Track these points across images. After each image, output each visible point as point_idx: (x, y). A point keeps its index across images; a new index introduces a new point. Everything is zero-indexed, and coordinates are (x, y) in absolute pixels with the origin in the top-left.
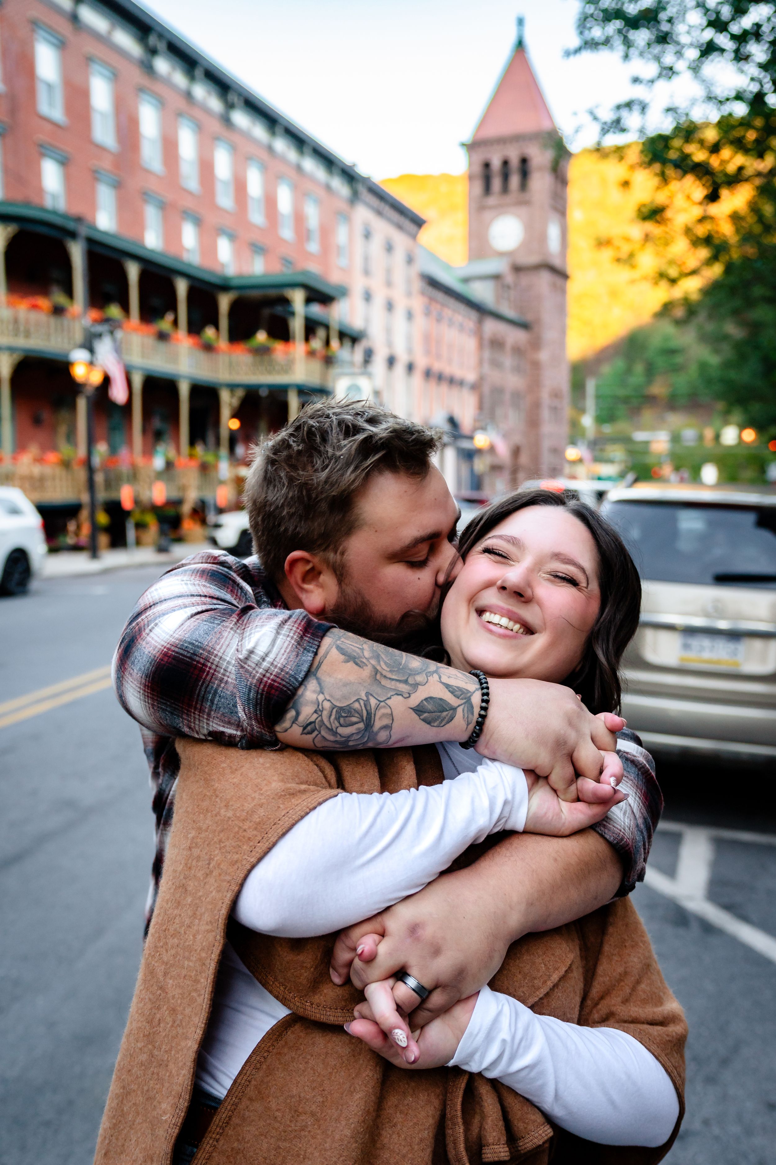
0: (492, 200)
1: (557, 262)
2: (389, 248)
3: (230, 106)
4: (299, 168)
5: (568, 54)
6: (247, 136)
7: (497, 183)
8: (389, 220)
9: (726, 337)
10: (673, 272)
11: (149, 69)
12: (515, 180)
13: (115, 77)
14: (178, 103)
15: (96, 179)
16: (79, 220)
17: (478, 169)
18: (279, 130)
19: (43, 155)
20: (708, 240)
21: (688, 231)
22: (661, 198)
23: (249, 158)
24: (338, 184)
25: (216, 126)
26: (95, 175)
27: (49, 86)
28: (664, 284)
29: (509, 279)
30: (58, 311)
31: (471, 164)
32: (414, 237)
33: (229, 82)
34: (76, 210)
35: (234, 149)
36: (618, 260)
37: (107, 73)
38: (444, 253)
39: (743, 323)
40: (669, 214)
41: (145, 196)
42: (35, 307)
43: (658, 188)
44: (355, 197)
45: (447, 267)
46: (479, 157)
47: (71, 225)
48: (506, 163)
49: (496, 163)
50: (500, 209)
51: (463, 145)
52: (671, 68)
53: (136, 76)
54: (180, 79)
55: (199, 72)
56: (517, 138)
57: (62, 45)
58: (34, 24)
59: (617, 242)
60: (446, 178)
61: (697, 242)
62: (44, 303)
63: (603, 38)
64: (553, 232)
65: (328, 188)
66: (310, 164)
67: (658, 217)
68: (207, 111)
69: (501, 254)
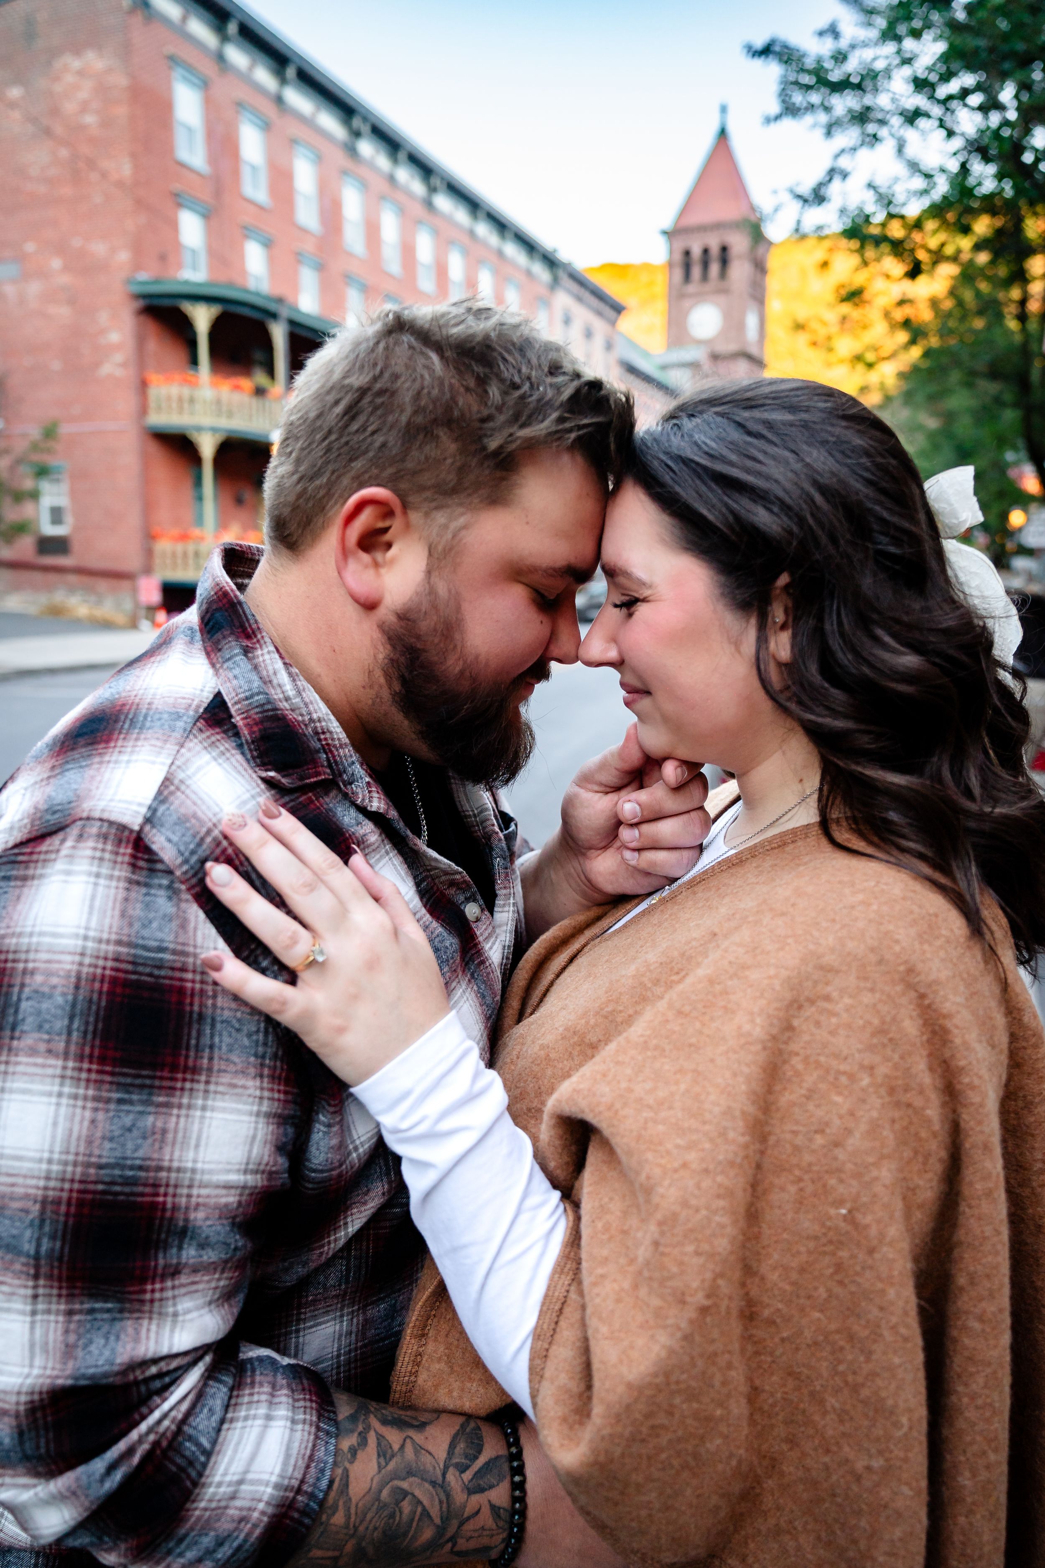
0: (692, 288)
1: (754, 350)
2: (588, 334)
3: (432, 190)
4: (500, 254)
5: (768, 120)
6: (449, 220)
7: (696, 271)
8: (589, 307)
9: (920, 427)
10: (870, 357)
11: (352, 151)
12: (715, 268)
13: (319, 159)
14: (382, 186)
15: (299, 262)
16: (280, 300)
17: (678, 257)
18: (481, 215)
19: (247, 237)
20: (907, 324)
21: (887, 315)
22: (859, 279)
23: (450, 242)
24: (540, 270)
25: (418, 210)
26: (299, 258)
27: (254, 168)
28: (860, 367)
29: (707, 365)
30: (260, 392)
31: (671, 252)
32: (613, 323)
33: (431, 165)
34: (278, 291)
35: (436, 233)
36: (814, 344)
37: (312, 156)
38: (641, 340)
39: (935, 414)
40: (866, 295)
41: (348, 278)
42: (237, 388)
43: (857, 269)
44: (556, 281)
45: (646, 354)
46: (680, 245)
47: (272, 307)
48: (706, 251)
49: (696, 252)
50: (700, 297)
51: (665, 233)
52: (875, 136)
53: (339, 158)
54: (383, 161)
55: (402, 156)
56: (718, 226)
57: (266, 127)
58: (240, 105)
59: (814, 325)
60: (647, 267)
61: (894, 326)
62: (246, 383)
63: (805, 105)
64: (752, 321)
65: (529, 273)
66: (511, 250)
67: (856, 300)
68: (409, 194)
69: (699, 342)
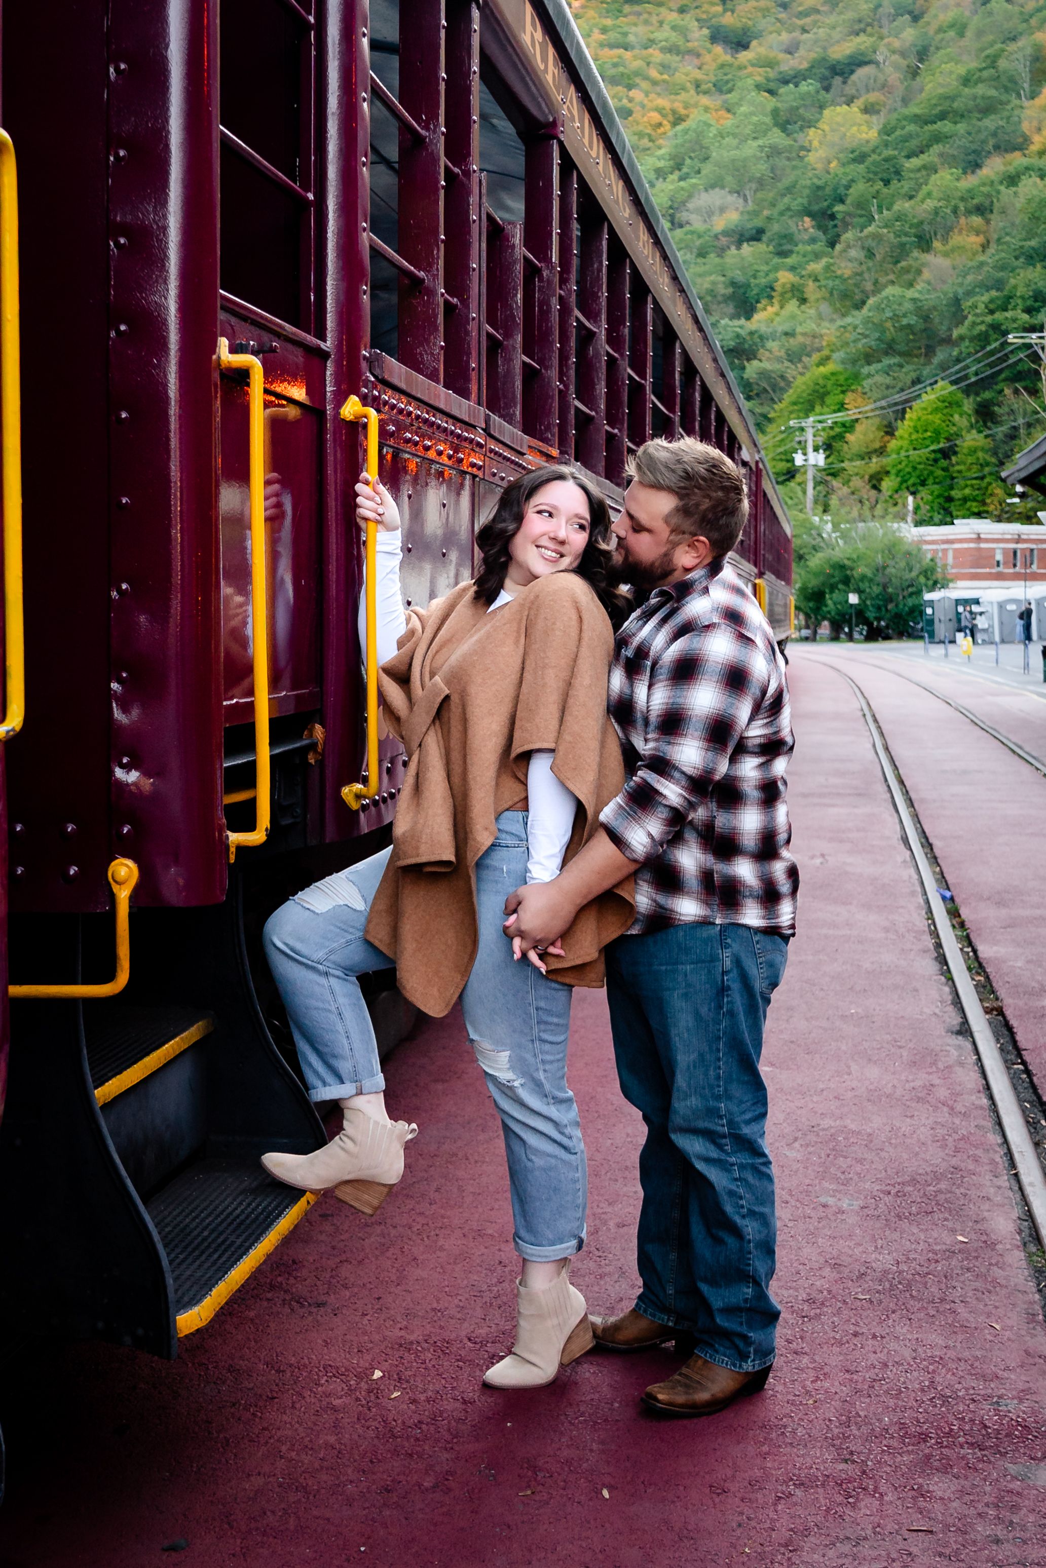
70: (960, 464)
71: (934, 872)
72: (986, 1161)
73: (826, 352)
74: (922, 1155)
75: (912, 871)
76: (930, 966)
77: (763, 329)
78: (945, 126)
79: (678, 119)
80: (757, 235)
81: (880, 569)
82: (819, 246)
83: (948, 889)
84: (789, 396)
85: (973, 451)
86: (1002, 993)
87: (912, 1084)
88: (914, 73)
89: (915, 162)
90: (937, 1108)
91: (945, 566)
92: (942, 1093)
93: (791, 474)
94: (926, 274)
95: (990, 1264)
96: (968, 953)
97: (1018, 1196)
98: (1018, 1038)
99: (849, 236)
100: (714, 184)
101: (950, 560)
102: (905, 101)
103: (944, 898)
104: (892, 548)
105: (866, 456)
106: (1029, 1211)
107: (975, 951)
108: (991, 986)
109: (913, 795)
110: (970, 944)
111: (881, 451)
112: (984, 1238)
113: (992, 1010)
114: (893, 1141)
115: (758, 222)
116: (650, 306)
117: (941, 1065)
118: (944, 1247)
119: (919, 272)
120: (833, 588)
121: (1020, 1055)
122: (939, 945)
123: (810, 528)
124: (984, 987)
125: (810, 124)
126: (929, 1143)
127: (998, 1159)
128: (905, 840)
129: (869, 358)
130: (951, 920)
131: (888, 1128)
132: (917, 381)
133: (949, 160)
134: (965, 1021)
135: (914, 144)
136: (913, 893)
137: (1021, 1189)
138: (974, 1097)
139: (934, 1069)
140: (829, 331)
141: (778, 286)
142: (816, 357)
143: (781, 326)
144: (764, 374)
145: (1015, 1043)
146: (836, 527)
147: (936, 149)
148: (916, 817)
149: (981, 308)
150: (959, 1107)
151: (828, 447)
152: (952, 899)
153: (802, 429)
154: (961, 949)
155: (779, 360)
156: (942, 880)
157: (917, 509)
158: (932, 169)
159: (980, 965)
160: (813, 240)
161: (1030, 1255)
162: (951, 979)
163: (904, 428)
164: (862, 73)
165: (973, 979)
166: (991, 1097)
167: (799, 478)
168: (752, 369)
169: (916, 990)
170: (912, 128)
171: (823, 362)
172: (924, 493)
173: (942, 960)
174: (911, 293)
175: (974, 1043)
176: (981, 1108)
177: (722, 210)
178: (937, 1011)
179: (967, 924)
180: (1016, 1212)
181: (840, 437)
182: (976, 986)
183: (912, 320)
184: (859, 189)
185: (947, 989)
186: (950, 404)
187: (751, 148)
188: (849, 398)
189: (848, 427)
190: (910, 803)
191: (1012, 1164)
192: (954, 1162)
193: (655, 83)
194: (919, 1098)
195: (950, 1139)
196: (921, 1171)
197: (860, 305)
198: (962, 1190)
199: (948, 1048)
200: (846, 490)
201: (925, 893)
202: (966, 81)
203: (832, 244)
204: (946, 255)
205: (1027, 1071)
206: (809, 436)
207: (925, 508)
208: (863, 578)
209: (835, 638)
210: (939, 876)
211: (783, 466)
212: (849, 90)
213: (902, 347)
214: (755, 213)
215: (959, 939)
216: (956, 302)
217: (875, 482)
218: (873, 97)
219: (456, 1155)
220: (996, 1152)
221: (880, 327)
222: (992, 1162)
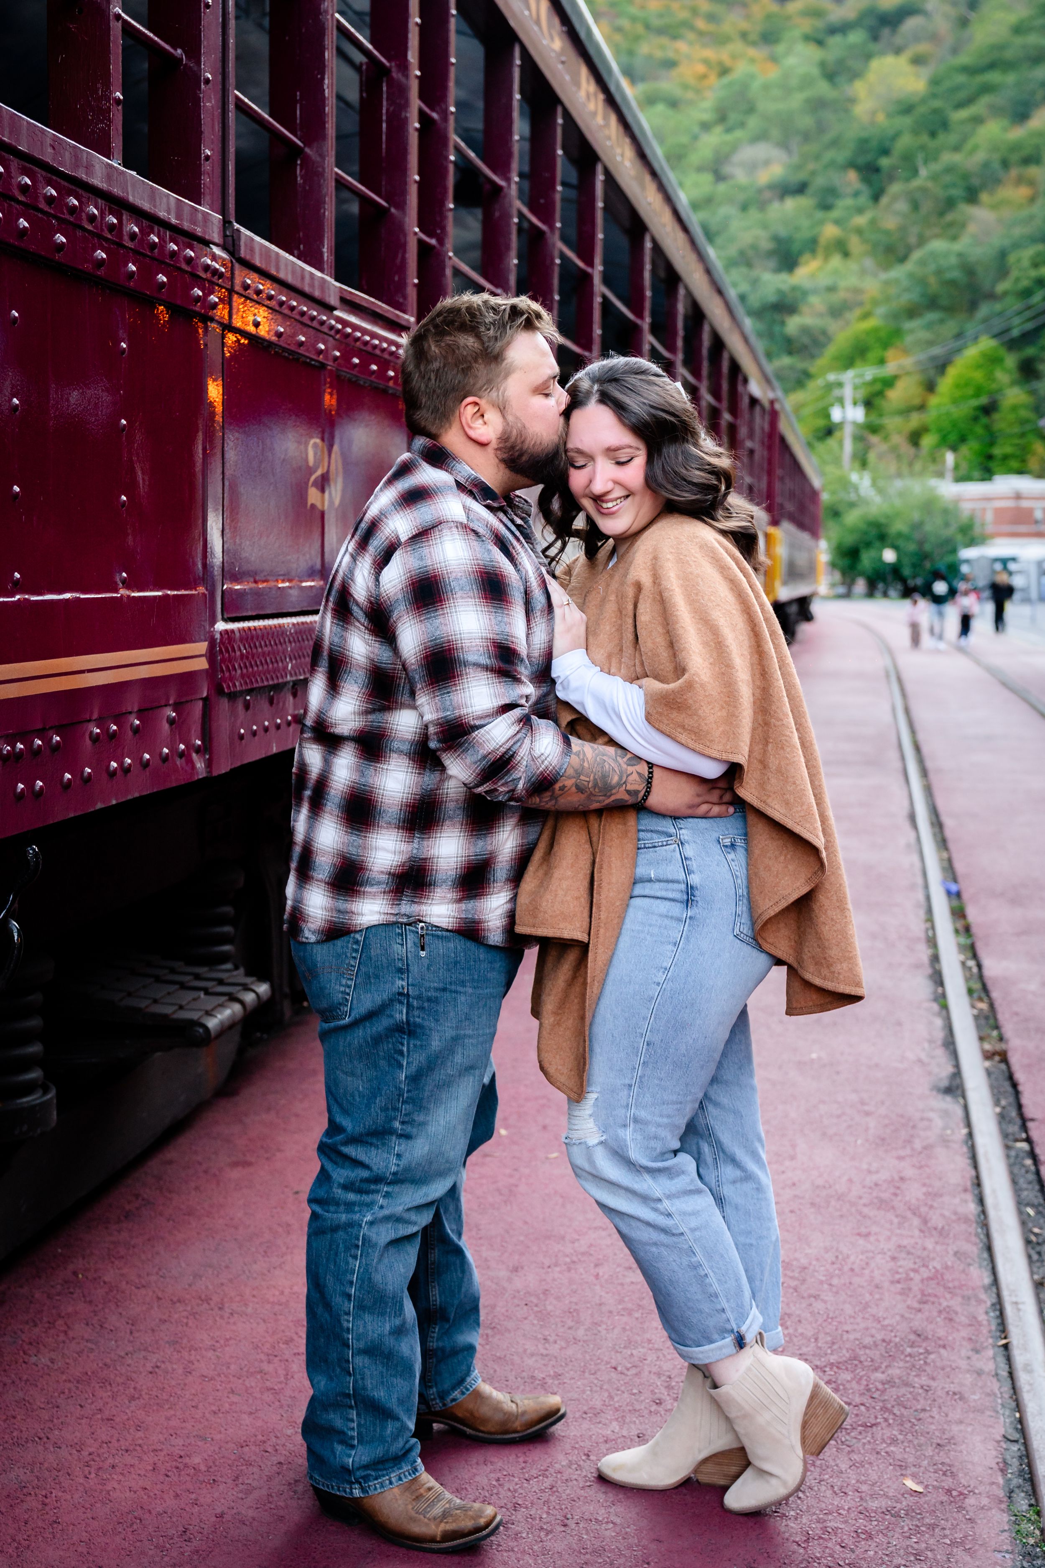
70: (1002, 421)
71: (941, 860)
72: (963, 1319)
73: (867, 307)
74: (873, 1310)
75: (915, 858)
76: (922, 987)
77: (807, 284)
78: (994, 77)
79: (724, 71)
80: (801, 189)
81: (917, 526)
82: (863, 200)
83: (955, 880)
84: (831, 351)
85: (1014, 408)
86: (1008, 1029)
87: (875, 1177)
88: (964, 22)
89: (963, 114)
90: (904, 1218)
91: (983, 525)
92: (914, 1193)
93: (829, 431)
94: (972, 228)
95: (953, 1543)
96: (970, 969)
97: (1007, 1388)
98: (1025, 1100)
99: (895, 188)
100: (760, 137)
101: (989, 517)
102: (955, 51)
103: (949, 893)
104: (930, 505)
105: (906, 411)
106: (1021, 1421)
107: (979, 966)
108: (996, 1019)
109: (929, 764)
110: (975, 956)
111: (922, 407)
112: (948, 1482)
113: (994, 1054)
114: (835, 1281)
115: (802, 176)
116: (600, 177)
117: (918, 1145)
118: (884, 1503)
119: (963, 225)
120: (868, 545)
121: (1024, 1128)
122: (935, 959)
123: (845, 484)
124: (987, 1018)
125: (855, 75)
126: (886, 1285)
127: (982, 1317)
128: (912, 818)
129: (912, 312)
130: (954, 922)
131: (830, 1257)
132: (959, 335)
133: (996, 111)
134: (957, 1074)
135: (962, 95)
136: (912, 887)
137: (1011, 1375)
138: (957, 1201)
139: (908, 1151)
140: (872, 286)
141: (823, 241)
142: (858, 312)
143: (824, 280)
144: (805, 330)
145: (1020, 1107)
146: (874, 483)
147: (985, 100)
148: (928, 790)
149: (1026, 263)
150: (936, 1220)
151: (868, 404)
152: (958, 895)
153: (840, 385)
154: (963, 964)
155: (821, 315)
156: (950, 870)
157: (957, 467)
158: (978, 120)
159: (985, 989)
160: (856, 194)
161: (1017, 1518)
162: (945, 1007)
163: (946, 384)
164: (911, 24)
165: (973, 1007)
166: (981, 1201)
167: (837, 434)
168: (793, 324)
169: (899, 1024)
170: (961, 79)
171: (866, 316)
172: (964, 450)
173: (938, 979)
174: (957, 247)
175: (966, 1108)
176: (966, 1220)
177: (767, 163)
178: (923, 1056)
179: (974, 930)
180: (1003, 1425)
181: (880, 394)
182: (976, 1018)
183: (955, 274)
184: (905, 141)
185: (939, 1022)
186: (992, 361)
187: (797, 100)
188: (890, 354)
189: (889, 382)
190: (924, 772)
191: (1003, 1329)
192: (918, 1322)
193: (701, 34)
194: (881, 1201)
195: (917, 1278)
196: (868, 1340)
197: (903, 259)
198: (924, 1380)
199: (931, 1115)
200: (884, 447)
201: (926, 886)
202: (1018, 30)
203: (876, 197)
204: (994, 207)
205: (1033, 1155)
206: (848, 392)
207: (964, 465)
208: (900, 535)
209: (870, 593)
210: (946, 864)
211: (821, 423)
212: (898, 40)
213: (944, 302)
214: (799, 167)
215: (962, 948)
216: (1003, 255)
217: (915, 438)
218: (923, 48)
219: (208, 1300)
220: (980, 1301)
221: (922, 281)
222: (974, 1322)
